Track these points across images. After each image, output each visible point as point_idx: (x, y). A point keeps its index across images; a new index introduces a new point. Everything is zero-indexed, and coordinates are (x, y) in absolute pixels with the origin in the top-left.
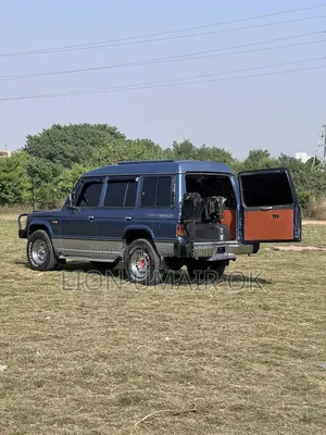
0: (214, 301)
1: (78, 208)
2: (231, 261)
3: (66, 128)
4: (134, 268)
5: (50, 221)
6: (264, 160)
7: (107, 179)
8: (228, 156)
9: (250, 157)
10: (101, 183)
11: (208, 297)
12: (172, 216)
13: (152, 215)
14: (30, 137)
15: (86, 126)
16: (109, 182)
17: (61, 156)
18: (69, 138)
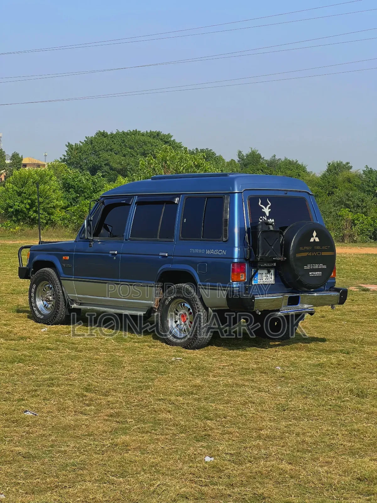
0: (283, 379)
1: (97, 239)
2: (307, 315)
3: (113, 136)
4: (171, 324)
5: (60, 257)
6: (345, 174)
7: (136, 199)
8: (303, 169)
9: (329, 170)
10: (128, 205)
11: (274, 372)
12: (224, 252)
13: (197, 251)
14: (69, 146)
15: (135, 133)
16: (138, 203)
17: (106, 168)
18: (116, 147)
